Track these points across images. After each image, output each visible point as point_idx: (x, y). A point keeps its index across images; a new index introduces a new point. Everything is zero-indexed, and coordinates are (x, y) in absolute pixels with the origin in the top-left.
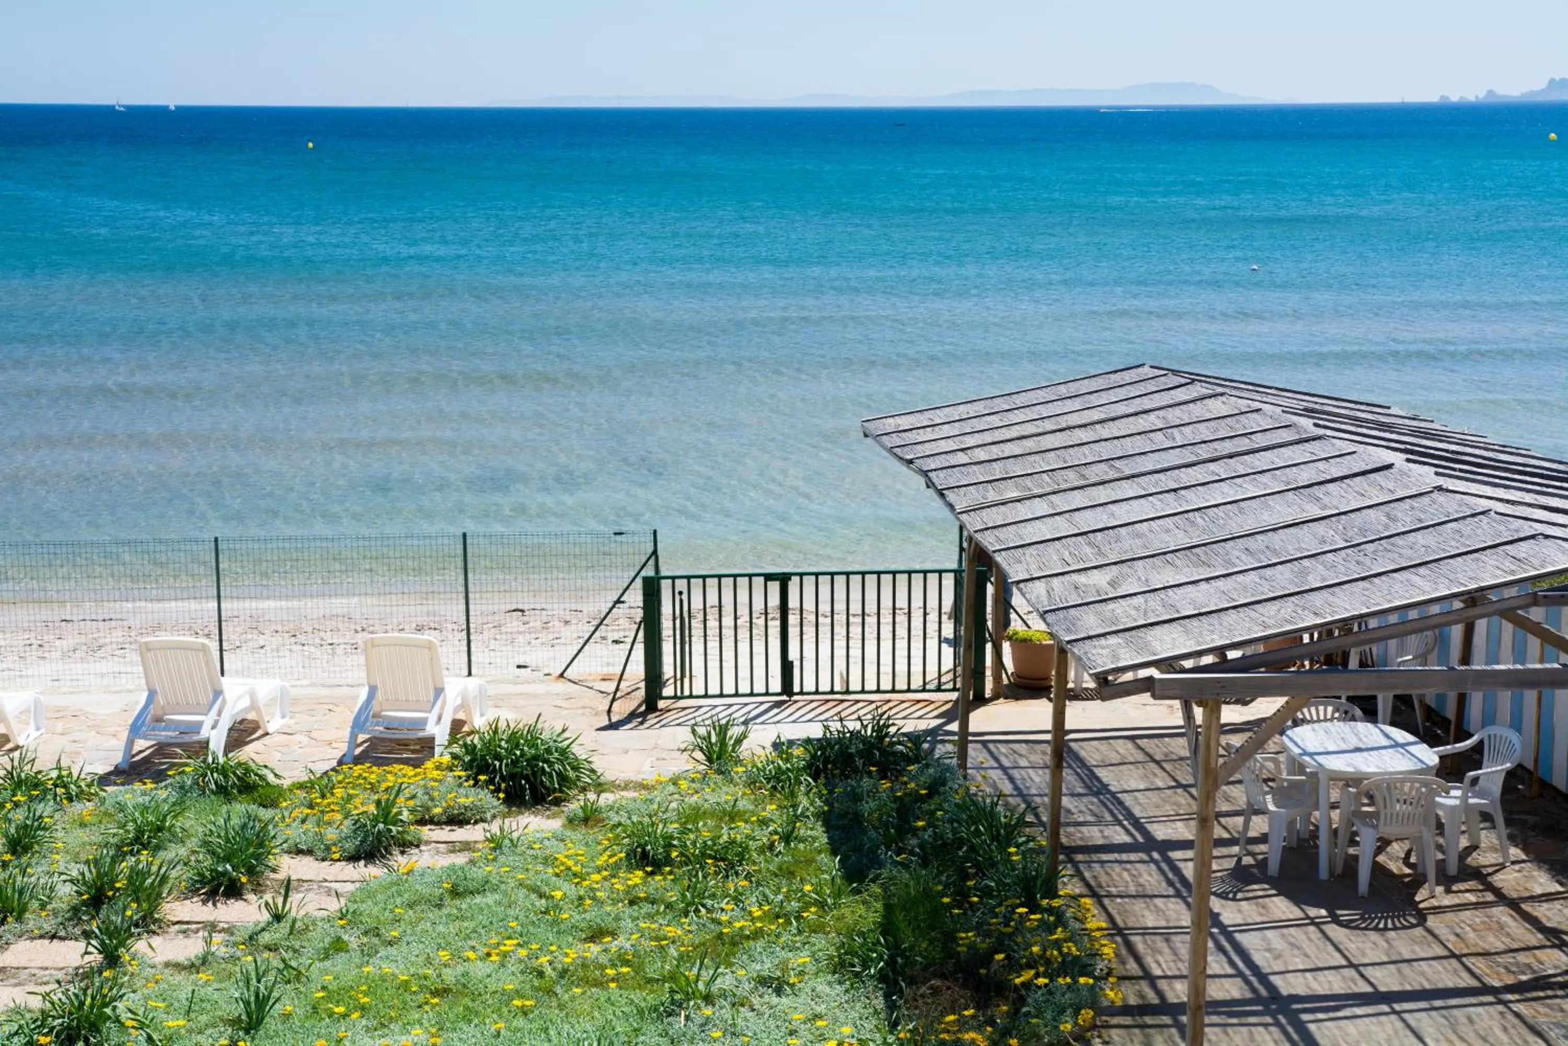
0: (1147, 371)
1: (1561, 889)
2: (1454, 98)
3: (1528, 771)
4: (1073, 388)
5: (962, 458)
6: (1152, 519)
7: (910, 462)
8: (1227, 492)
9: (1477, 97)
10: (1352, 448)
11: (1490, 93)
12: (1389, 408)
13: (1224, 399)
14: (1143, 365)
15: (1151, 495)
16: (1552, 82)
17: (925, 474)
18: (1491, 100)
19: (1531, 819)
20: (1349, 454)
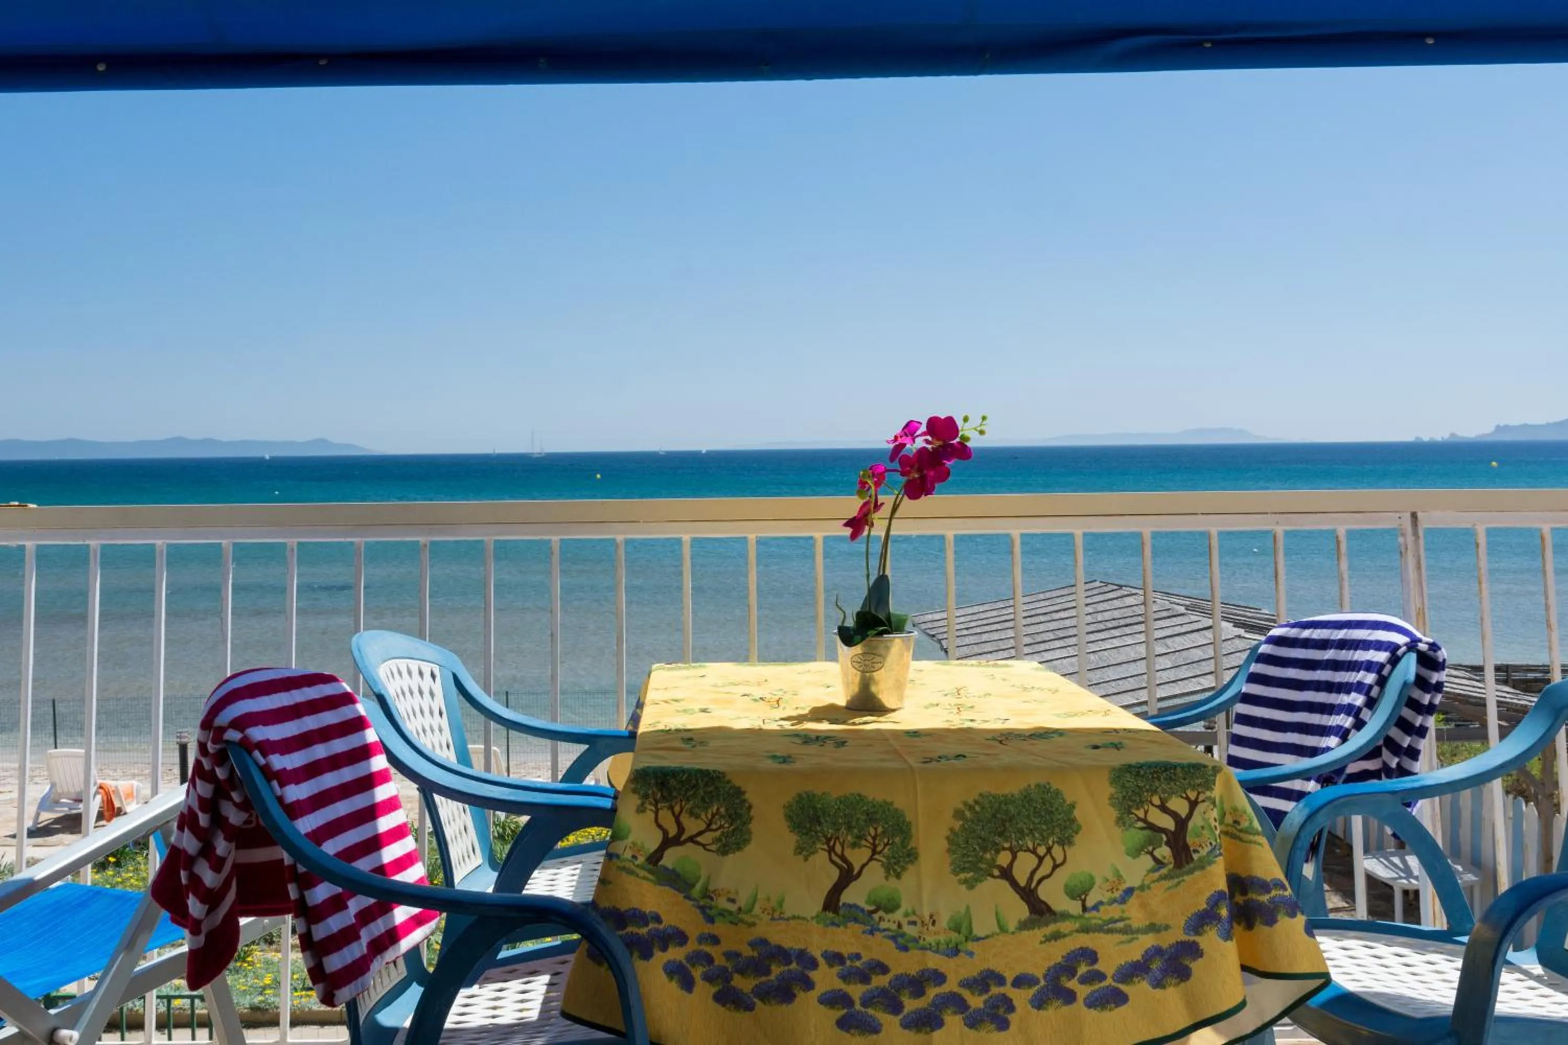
0: (1097, 584)
1: (1346, 905)
2: (1426, 438)
3: (1340, 839)
4: (1048, 595)
5: (965, 632)
6: (1065, 658)
7: (933, 636)
8: (1116, 643)
9: (1442, 438)
10: (1200, 618)
11: (1453, 435)
12: (1260, 610)
13: (1136, 597)
14: (1095, 581)
15: (1069, 646)
16: (1498, 428)
17: (939, 641)
18: (1452, 440)
19: (1338, 868)
20: (1196, 622)
